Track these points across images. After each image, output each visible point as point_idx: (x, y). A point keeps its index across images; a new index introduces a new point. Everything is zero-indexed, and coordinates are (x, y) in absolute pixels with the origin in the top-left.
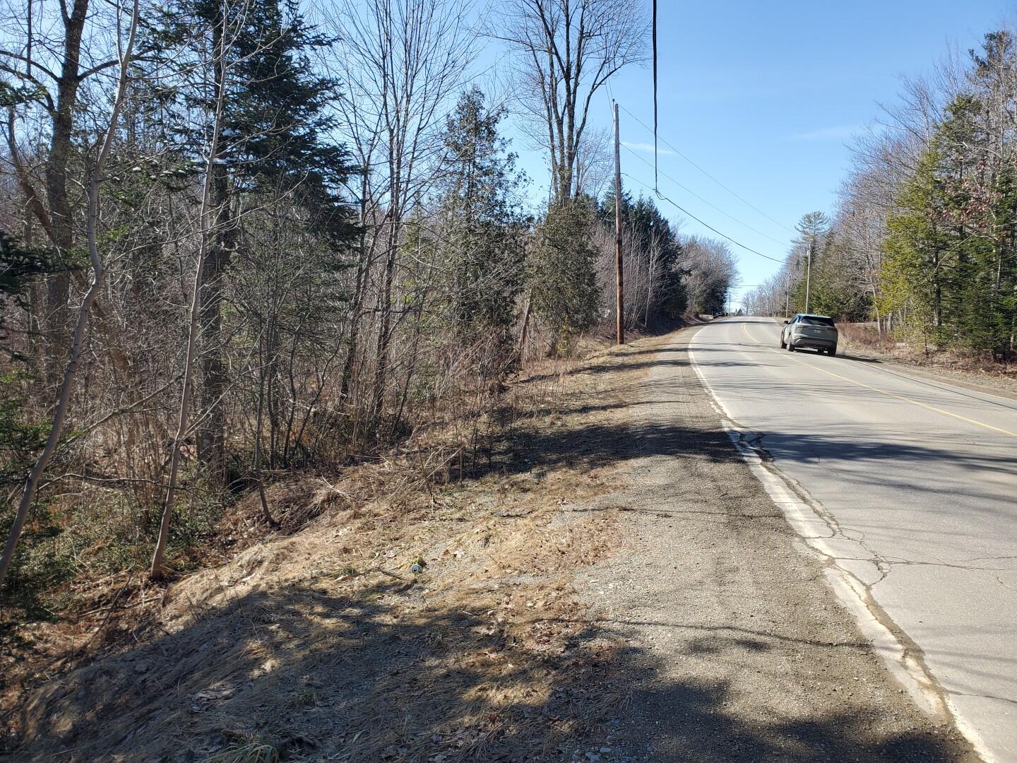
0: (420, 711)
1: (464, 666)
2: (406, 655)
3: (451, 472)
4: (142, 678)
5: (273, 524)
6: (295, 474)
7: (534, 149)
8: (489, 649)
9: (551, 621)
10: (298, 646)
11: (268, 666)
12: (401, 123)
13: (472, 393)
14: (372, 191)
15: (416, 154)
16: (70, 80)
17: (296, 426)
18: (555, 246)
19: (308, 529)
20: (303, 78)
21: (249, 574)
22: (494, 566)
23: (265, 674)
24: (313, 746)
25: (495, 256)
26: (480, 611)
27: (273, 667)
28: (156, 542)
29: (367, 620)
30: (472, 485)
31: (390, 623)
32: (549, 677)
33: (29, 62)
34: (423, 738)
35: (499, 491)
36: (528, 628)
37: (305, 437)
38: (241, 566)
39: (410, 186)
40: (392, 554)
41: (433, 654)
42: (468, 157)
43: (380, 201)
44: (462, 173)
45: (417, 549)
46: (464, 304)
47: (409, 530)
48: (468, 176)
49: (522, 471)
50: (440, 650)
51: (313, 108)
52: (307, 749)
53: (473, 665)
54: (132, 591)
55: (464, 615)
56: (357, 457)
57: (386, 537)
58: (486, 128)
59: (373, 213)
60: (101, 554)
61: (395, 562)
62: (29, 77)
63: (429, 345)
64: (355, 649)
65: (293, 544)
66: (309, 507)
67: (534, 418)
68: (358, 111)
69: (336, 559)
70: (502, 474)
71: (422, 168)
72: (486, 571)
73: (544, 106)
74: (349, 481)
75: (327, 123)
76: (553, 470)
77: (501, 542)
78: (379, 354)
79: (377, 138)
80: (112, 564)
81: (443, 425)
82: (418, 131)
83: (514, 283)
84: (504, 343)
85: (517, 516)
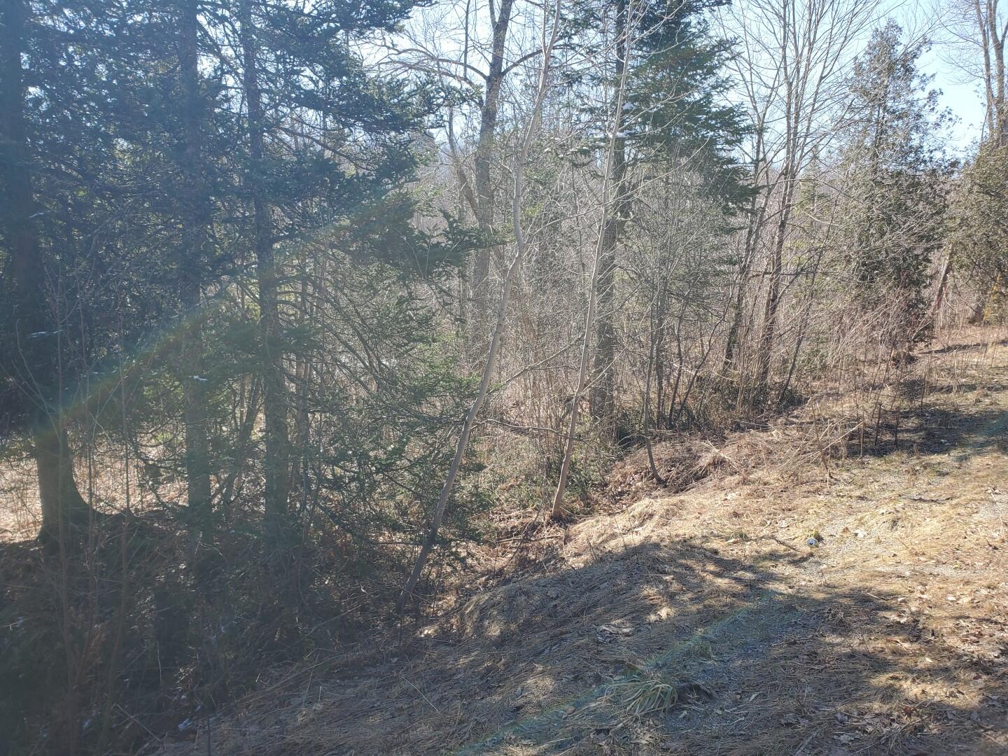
0: (822, 685)
1: (871, 650)
2: (803, 627)
3: (849, 447)
4: (554, 603)
5: (660, 481)
6: (680, 435)
7: (963, 82)
8: (901, 637)
9: (981, 620)
10: (691, 599)
11: (664, 613)
12: (801, 74)
13: (873, 363)
14: (766, 150)
15: (816, 105)
16: (496, 76)
17: (682, 390)
18: (987, 193)
19: (694, 490)
20: (700, 43)
21: (641, 525)
22: (905, 551)
23: (661, 620)
24: (710, 696)
25: (906, 209)
26: (889, 595)
27: (668, 615)
28: (557, 486)
29: (761, 586)
30: (873, 462)
31: (785, 592)
32: (979, 681)
33: (466, 66)
34: (826, 713)
35: (908, 472)
36: (951, 624)
37: (690, 401)
38: (633, 516)
39: (808, 140)
40: (784, 524)
41: (834, 631)
42: (877, 101)
43: (774, 160)
44: (869, 121)
45: (813, 523)
46: (864, 264)
47: (803, 502)
48: (877, 122)
49: (939, 452)
50: (842, 628)
51: (711, 71)
52: (704, 698)
53: (882, 650)
54: (537, 526)
55: (869, 596)
56: (743, 423)
57: (777, 507)
58: (903, 66)
59: (766, 172)
60: (512, 491)
61: (788, 532)
62: (465, 79)
63: (822, 310)
64: (750, 612)
65: (682, 501)
66: (695, 469)
67: (952, 394)
68: (755, 67)
69: (726, 522)
70: (911, 453)
71: (823, 120)
72: (895, 555)
73: (978, 30)
74: (735, 447)
75: (722, 86)
76: (979, 454)
77: (912, 526)
78: (767, 319)
79: (774, 93)
80: (521, 501)
81: (837, 396)
82: (820, 80)
83: (930, 239)
84: (913, 308)
85: (932, 501)
